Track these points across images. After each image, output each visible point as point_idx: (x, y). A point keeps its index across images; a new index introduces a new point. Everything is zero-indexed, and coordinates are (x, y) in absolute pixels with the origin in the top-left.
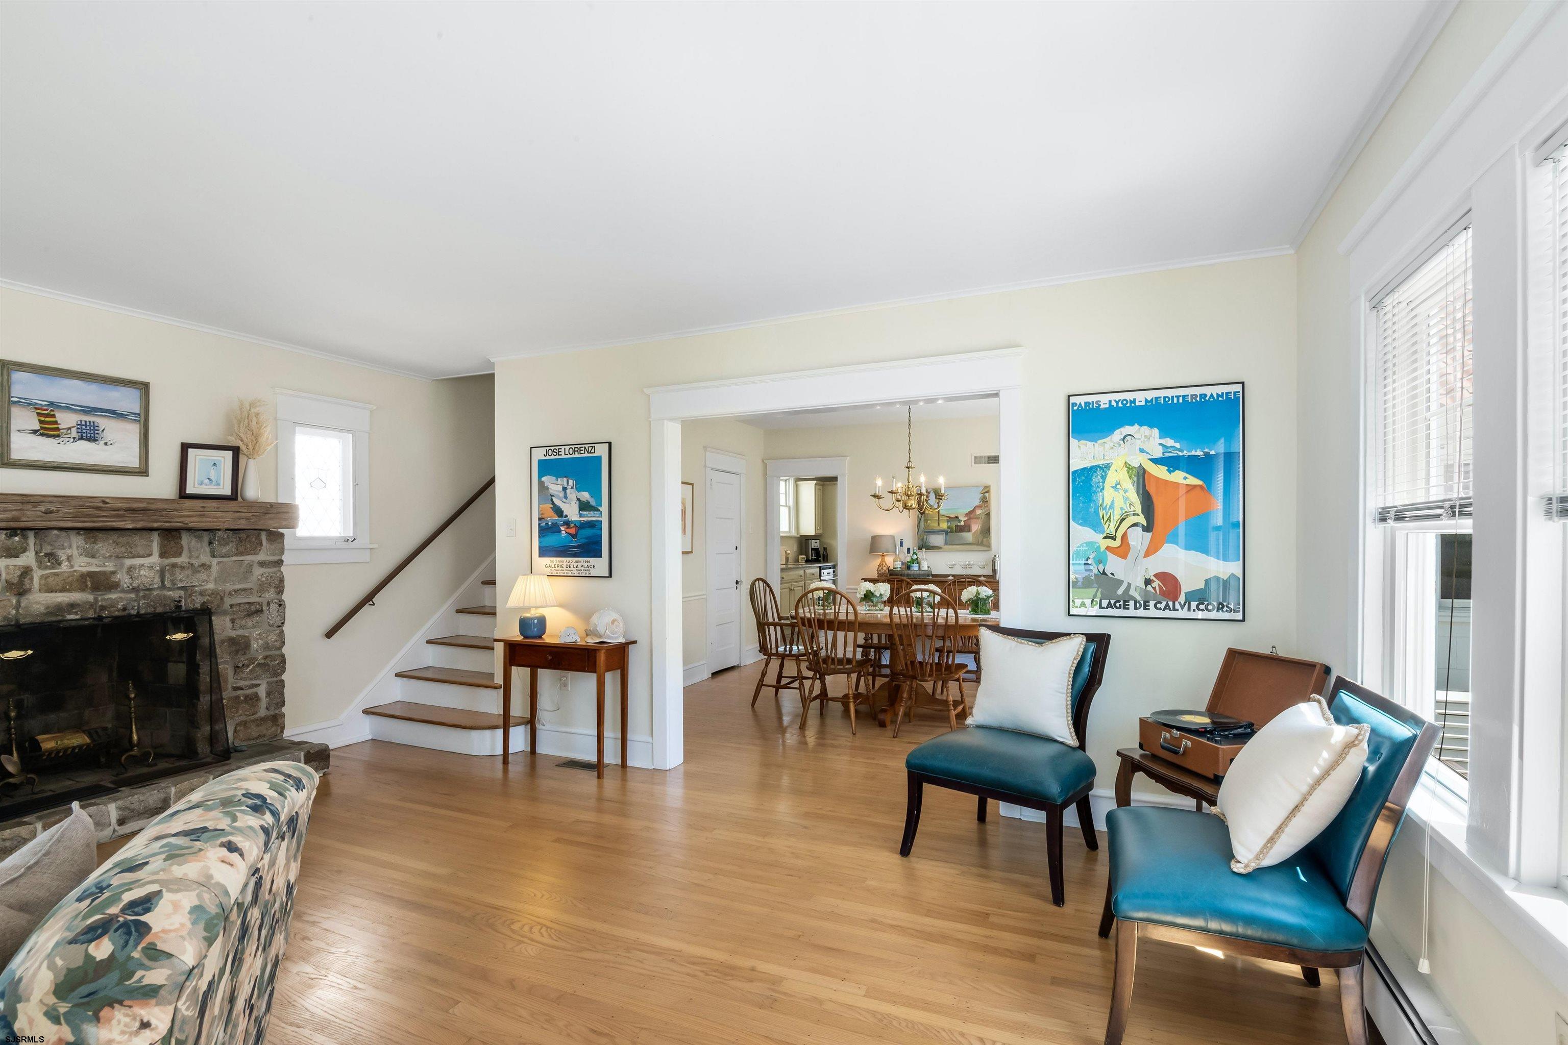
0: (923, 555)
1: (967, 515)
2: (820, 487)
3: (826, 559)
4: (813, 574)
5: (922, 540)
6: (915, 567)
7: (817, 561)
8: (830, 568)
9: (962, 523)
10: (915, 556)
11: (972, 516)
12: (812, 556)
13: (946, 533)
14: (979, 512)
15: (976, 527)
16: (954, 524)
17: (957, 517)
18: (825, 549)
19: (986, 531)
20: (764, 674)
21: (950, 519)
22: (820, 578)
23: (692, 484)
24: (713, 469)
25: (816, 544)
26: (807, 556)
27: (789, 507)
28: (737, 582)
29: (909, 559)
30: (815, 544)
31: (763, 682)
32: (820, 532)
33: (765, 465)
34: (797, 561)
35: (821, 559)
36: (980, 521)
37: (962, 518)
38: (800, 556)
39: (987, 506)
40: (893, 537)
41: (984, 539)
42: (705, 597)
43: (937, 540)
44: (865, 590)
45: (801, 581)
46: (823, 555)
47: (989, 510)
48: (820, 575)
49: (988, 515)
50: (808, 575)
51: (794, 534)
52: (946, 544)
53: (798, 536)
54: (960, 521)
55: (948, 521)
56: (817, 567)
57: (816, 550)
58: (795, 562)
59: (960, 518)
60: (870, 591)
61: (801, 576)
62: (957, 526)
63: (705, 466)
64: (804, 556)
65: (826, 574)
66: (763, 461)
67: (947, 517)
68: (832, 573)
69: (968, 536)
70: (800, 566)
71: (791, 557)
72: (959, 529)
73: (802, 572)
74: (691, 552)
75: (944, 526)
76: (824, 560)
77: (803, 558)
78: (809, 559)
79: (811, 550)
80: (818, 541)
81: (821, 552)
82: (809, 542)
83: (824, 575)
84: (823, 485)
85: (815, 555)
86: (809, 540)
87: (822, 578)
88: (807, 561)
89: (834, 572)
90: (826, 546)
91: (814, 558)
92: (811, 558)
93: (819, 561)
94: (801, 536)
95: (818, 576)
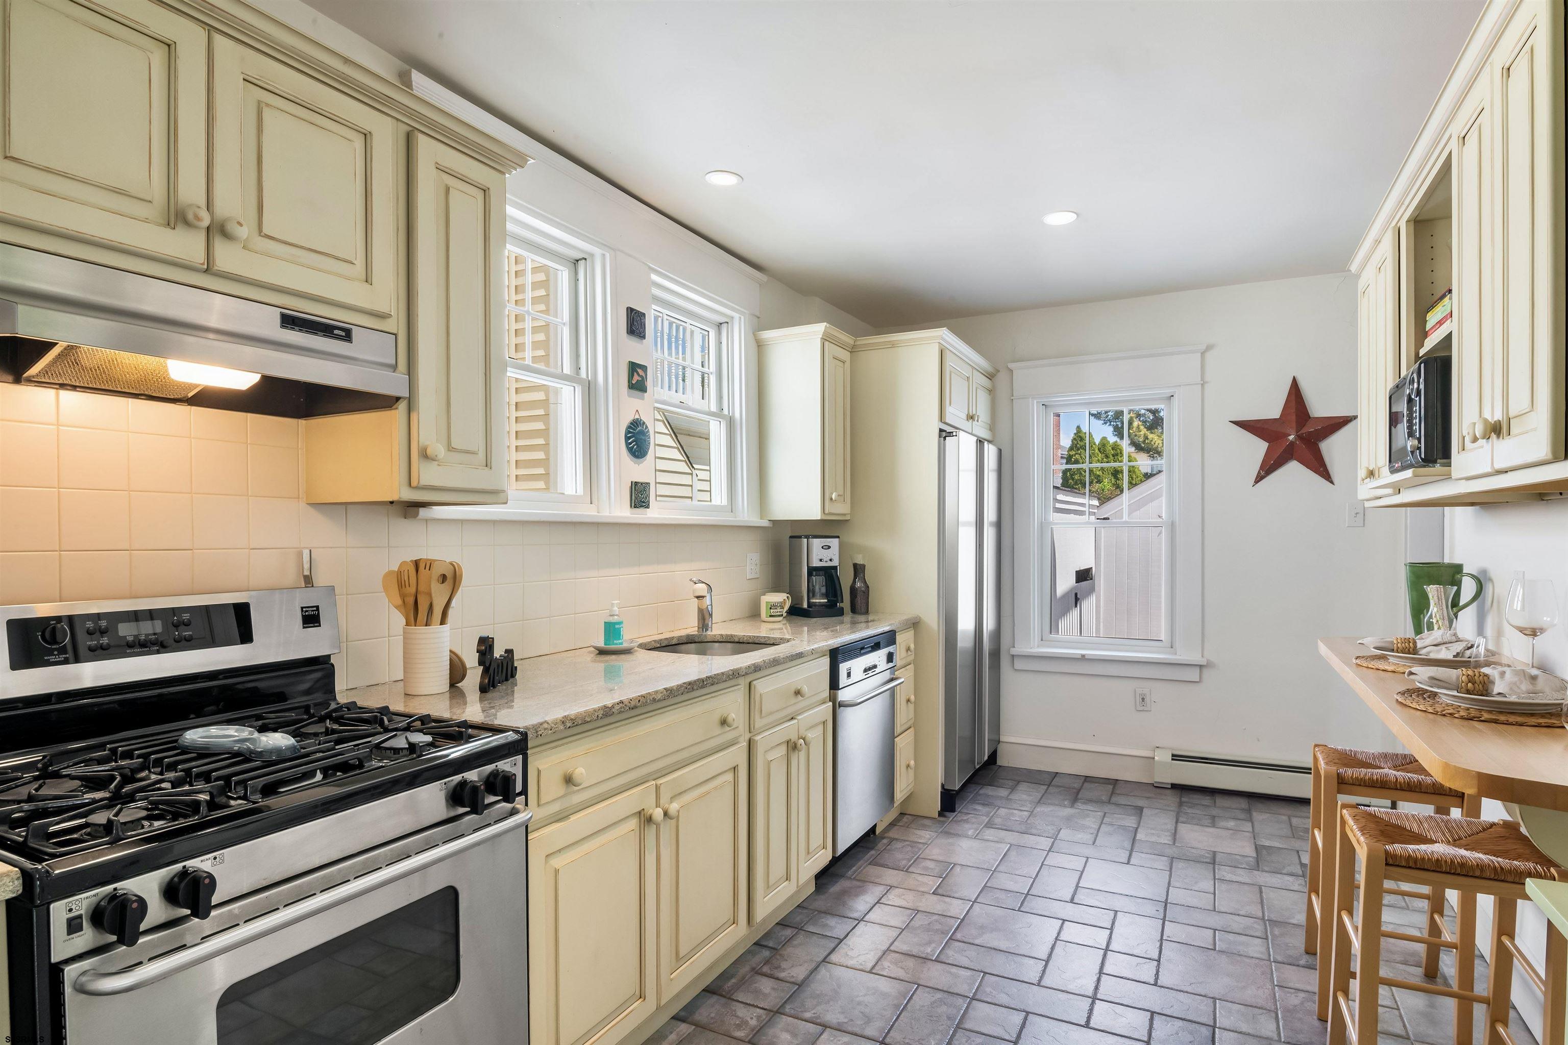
2: (845, 355)
3: (860, 605)
4: (798, 693)
7: (830, 612)
8: (875, 646)
12: (811, 592)
18: (859, 570)
22: (833, 698)
25: (826, 554)
26: (793, 592)
27: (731, 423)
30: (821, 551)
32: (841, 509)
34: (754, 612)
35: (846, 604)
38: (767, 597)
46: (853, 590)
48: (834, 684)
51: (747, 514)
53: (765, 523)
57: (829, 574)
58: (746, 619)
64: (782, 597)
65: (857, 674)
68: (882, 665)
71: (734, 602)
76: (854, 610)
77: (772, 606)
78: (805, 606)
79: (810, 574)
80: (834, 543)
81: (846, 580)
82: (801, 545)
83: (850, 681)
84: (854, 346)
85: (824, 590)
86: (800, 537)
87: (843, 695)
88: (796, 612)
89: (890, 657)
90: (859, 560)
91: (822, 605)
92: (810, 605)
93: (841, 613)
94: (774, 522)
95: (826, 693)
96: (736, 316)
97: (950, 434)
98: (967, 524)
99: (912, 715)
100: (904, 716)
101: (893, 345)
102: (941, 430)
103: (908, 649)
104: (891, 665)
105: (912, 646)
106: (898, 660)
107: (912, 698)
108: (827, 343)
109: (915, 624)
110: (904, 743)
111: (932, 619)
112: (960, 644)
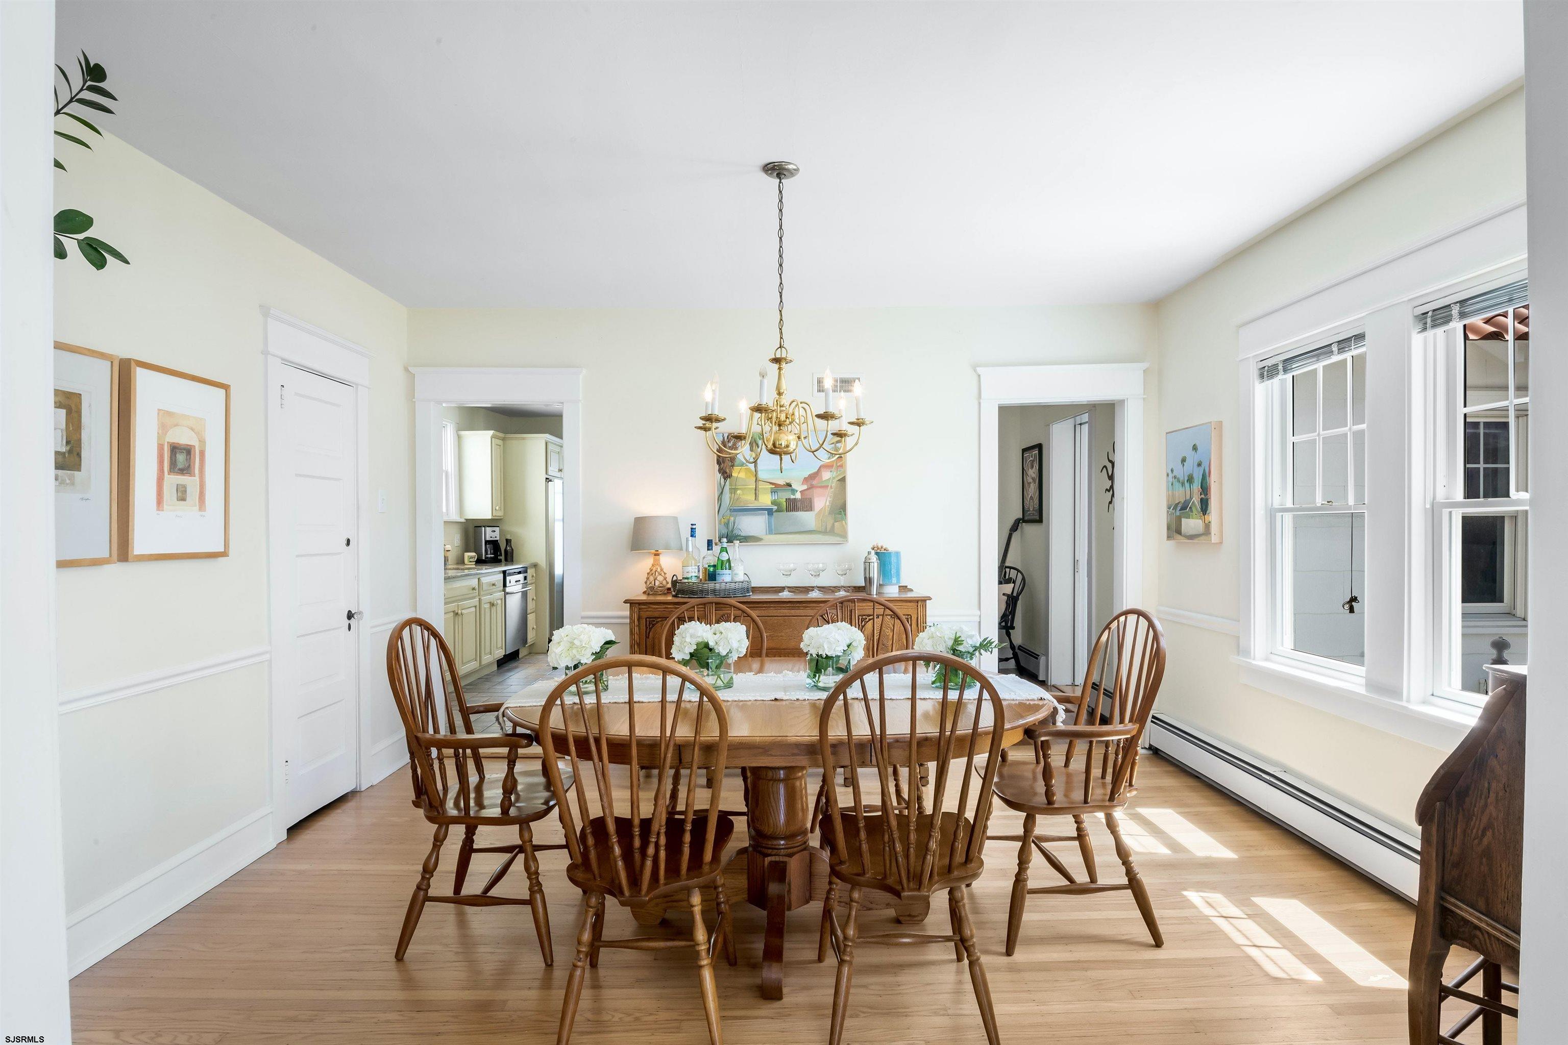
0: (736, 551)
1: (806, 480)
2: (500, 442)
3: (509, 557)
4: (494, 585)
5: (727, 525)
6: (725, 577)
7: (495, 561)
8: (520, 573)
9: (798, 496)
10: (724, 554)
11: (815, 483)
12: (486, 552)
13: (770, 512)
14: (826, 475)
15: (821, 502)
16: (783, 497)
17: (789, 485)
18: (508, 542)
19: (840, 509)
20: (428, 871)
21: (776, 488)
22: (504, 590)
23: (226, 387)
24: (286, 362)
25: (493, 535)
26: (478, 553)
28: (350, 616)
29: (712, 560)
30: (490, 534)
31: (426, 890)
32: (500, 514)
33: (411, 377)
34: (461, 561)
35: (503, 558)
36: (829, 492)
37: (799, 487)
38: (467, 555)
39: (841, 466)
40: (675, 519)
41: (836, 524)
42: (267, 656)
43: (752, 525)
44: (694, 641)
45: (473, 598)
46: (506, 551)
47: (845, 472)
48: (505, 585)
49: (843, 480)
50: (485, 587)
51: (456, 517)
52: (770, 531)
53: (463, 520)
54: (794, 491)
55: (773, 492)
56: (500, 572)
57: (494, 544)
58: (458, 564)
59: (794, 486)
60: (706, 645)
61: (474, 589)
62: (788, 500)
63: (265, 353)
64: (474, 554)
65: (513, 583)
66: (406, 370)
67: (771, 483)
68: (522, 580)
69: (807, 518)
70: (466, 572)
71: (452, 557)
72: (793, 506)
73: (474, 582)
74: (224, 554)
75: (766, 500)
76: (506, 560)
77: (471, 557)
78: (484, 558)
79: (486, 544)
80: (497, 529)
81: (503, 546)
82: (482, 530)
83: (510, 585)
84: (504, 438)
85: (492, 551)
86: (481, 527)
87: (508, 590)
88: (480, 562)
89: (525, 578)
90: (509, 537)
91: (491, 558)
92: (486, 558)
93: (500, 561)
94: (467, 520)
95: (502, 588)
96: (449, 424)
97: (551, 481)
98: (559, 520)
99: (534, 607)
100: (531, 606)
101: (524, 439)
102: (547, 479)
103: (533, 576)
104: (526, 581)
105: (534, 575)
106: (529, 578)
107: (535, 598)
108: (493, 439)
109: (535, 566)
110: (531, 618)
111: (543, 563)
112: (556, 581)
